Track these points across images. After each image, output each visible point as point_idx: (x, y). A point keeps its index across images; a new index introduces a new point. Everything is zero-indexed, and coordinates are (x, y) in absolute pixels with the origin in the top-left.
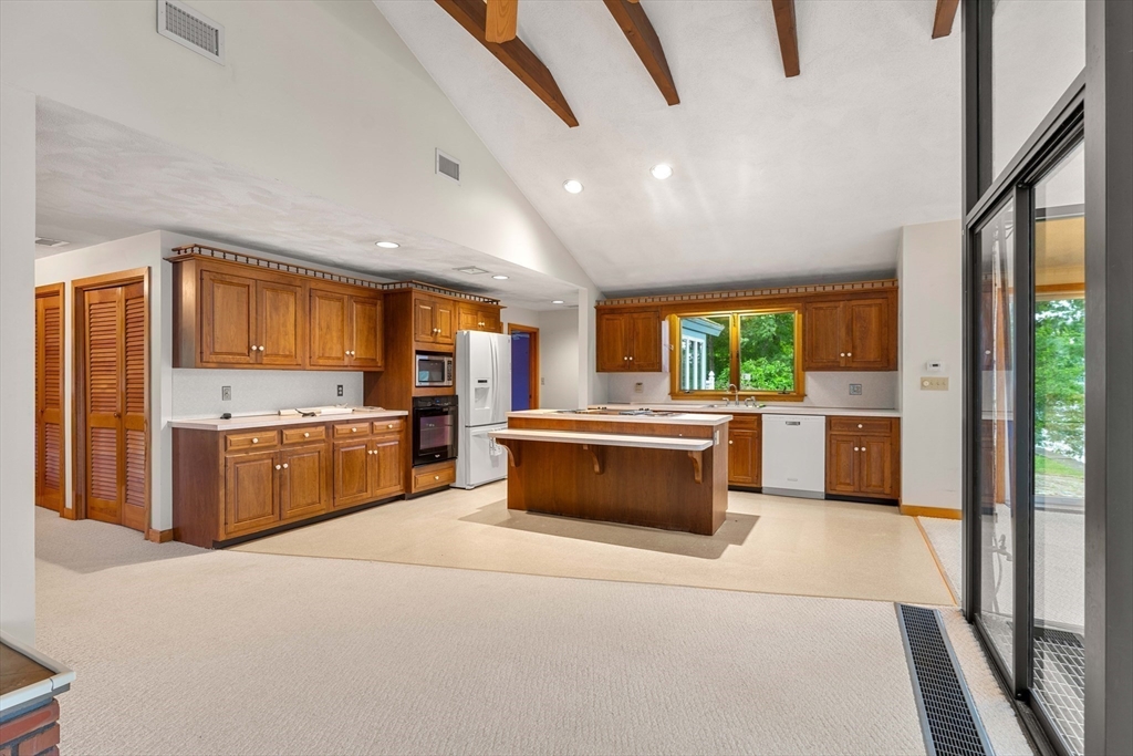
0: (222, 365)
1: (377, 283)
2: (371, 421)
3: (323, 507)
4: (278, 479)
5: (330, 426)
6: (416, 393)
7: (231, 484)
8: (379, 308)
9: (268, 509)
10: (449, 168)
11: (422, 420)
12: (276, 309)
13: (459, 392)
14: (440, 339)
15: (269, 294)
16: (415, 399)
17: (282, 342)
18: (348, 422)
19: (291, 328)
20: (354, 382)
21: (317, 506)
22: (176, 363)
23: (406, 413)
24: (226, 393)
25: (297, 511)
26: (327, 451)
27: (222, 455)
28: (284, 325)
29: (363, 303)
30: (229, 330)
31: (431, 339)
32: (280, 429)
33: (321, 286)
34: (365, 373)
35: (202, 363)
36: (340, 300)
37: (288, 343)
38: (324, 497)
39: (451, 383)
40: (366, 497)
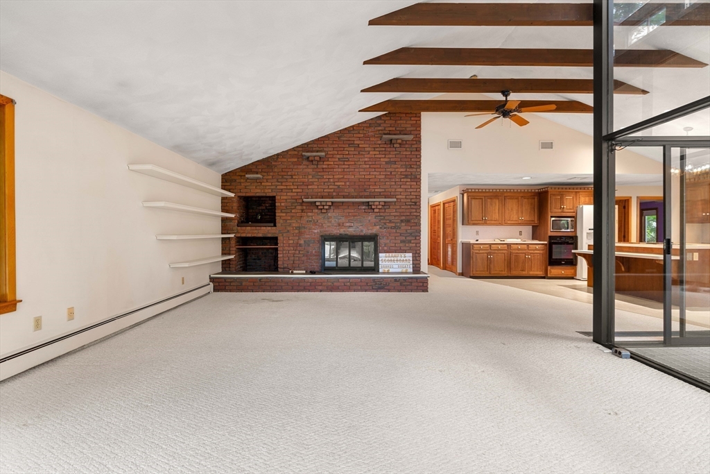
0: (474, 224)
1: (536, 189)
2: (528, 244)
3: (505, 273)
4: (489, 260)
5: (509, 245)
6: (550, 234)
7: (474, 259)
8: (536, 200)
9: (486, 269)
10: (548, 145)
11: (554, 246)
12: (491, 205)
13: (578, 235)
14: (565, 210)
15: (489, 200)
16: (550, 237)
17: (494, 216)
18: (517, 244)
19: (497, 211)
20: (528, 230)
21: (503, 273)
22: (463, 224)
23: (546, 242)
24: (477, 233)
25: (495, 272)
26: (508, 254)
27: (472, 250)
28: (495, 210)
29: (528, 199)
30: (476, 213)
31: (560, 211)
32: (490, 244)
33: (509, 194)
34: (533, 226)
35: (468, 224)
36: (517, 198)
37: (496, 216)
38: (506, 270)
39: (573, 230)
40: (525, 273)
